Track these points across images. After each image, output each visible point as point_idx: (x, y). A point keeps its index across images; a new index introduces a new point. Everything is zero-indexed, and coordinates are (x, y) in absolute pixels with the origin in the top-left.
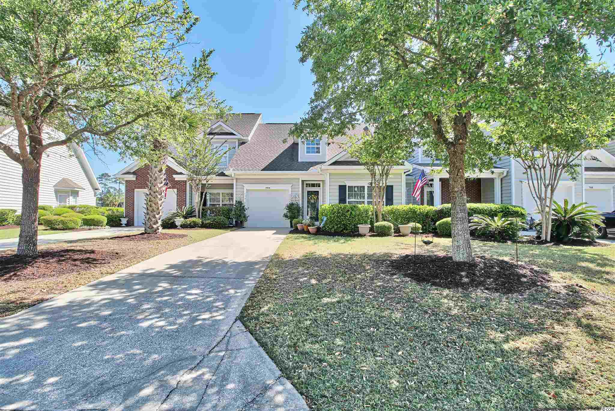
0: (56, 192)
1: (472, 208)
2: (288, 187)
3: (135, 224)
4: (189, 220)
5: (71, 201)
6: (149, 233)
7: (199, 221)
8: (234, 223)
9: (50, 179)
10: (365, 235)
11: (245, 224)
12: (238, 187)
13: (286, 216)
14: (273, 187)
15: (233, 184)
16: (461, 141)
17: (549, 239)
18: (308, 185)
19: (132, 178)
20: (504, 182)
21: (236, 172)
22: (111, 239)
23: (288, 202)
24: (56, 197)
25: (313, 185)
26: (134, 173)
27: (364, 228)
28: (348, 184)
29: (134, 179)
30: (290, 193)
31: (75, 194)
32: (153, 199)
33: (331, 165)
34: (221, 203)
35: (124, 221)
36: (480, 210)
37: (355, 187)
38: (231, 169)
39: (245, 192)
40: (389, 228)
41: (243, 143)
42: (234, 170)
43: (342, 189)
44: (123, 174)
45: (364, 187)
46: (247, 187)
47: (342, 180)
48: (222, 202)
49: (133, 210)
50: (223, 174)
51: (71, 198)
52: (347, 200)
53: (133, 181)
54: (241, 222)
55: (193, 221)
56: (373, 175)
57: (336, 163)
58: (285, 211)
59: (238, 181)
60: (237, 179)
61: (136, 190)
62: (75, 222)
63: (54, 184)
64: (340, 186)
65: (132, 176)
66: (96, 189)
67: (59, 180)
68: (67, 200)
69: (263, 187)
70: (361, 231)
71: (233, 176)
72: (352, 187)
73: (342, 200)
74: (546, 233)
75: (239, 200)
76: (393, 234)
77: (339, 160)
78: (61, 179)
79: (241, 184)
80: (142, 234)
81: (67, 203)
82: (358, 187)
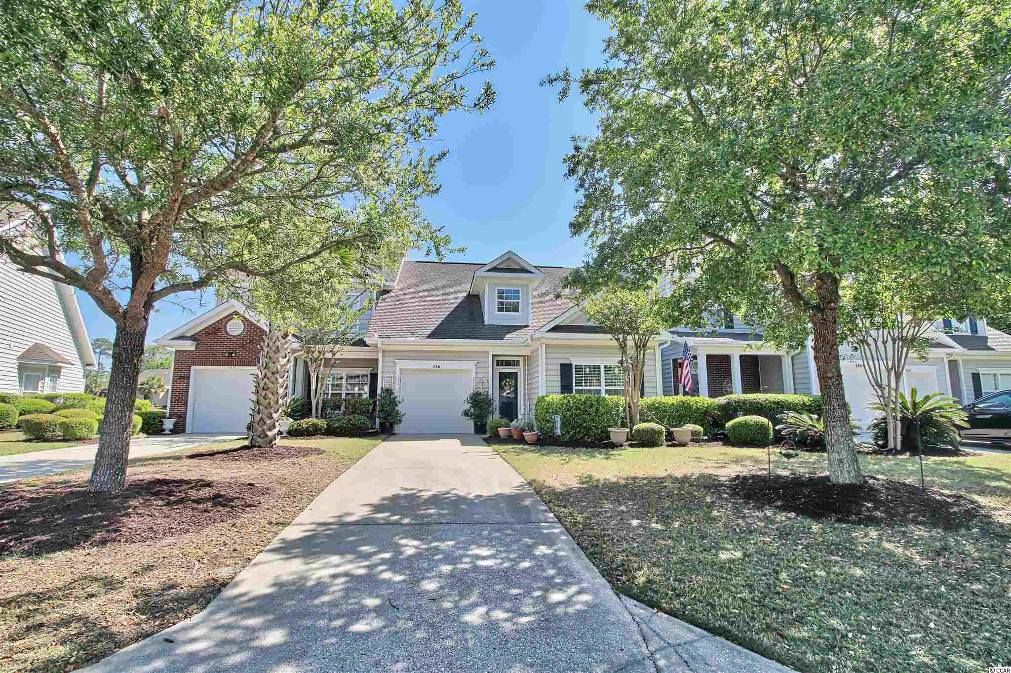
0: (21, 368)
1: (776, 400)
2: (470, 365)
3: (188, 429)
4: (305, 423)
5: (46, 387)
6: (259, 447)
7: (323, 423)
8: (377, 425)
9: (13, 344)
10: (621, 445)
11: (397, 428)
12: (386, 364)
13: (466, 414)
14: (445, 365)
15: (377, 360)
16: (832, 304)
17: (899, 448)
18: (500, 363)
19: (189, 346)
20: (795, 361)
21: (386, 340)
22: (192, 457)
23: (471, 391)
24: (20, 378)
25: (508, 363)
26: (193, 338)
27: (618, 434)
28: (575, 362)
29: (193, 348)
30: (474, 375)
31: (55, 372)
32: (270, 385)
33: (549, 331)
34: (344, 392)
35: (169, 424)
36: (789, 404)
37: (586, 366)
38: (376, 335)
39: (398, 373)
40: (660, 433)
41: (385, 292)
42: (380, 336)
43: (566, 369)
44: (172, 339)
45: (599, 366)
46: (401, 364)
47: (566, 355)
48: (347, 389)
49: (186, 404)
50: (361, 343)
51: (47, 380)
52: (574, 388)
53: (190, 351)
54: (391, 425)
55: (313, 424)
56: (623, 347)
57: (556, 329)
58: (467, 406)
59: (387, 354)
60: (383, 351)
61: (193, 368)
62: (89, 428)
63: (19, 354)
64: (562, 365)
65: (190, 342)
66: (88, 365)
67: (27, 347)
68: (40, 384)
69: (429, 365)
70: (614, 438)
71: (379, 345)
72: (581, 366)
73: (566, 387)
74: (895, 438)
75: (388, 386)
76: (665, 443)
77: (562, 324)
78: (32, 344)
79: (392, 359)
80: (245, 448)
81: (40, 389)
82: (589, 367)
